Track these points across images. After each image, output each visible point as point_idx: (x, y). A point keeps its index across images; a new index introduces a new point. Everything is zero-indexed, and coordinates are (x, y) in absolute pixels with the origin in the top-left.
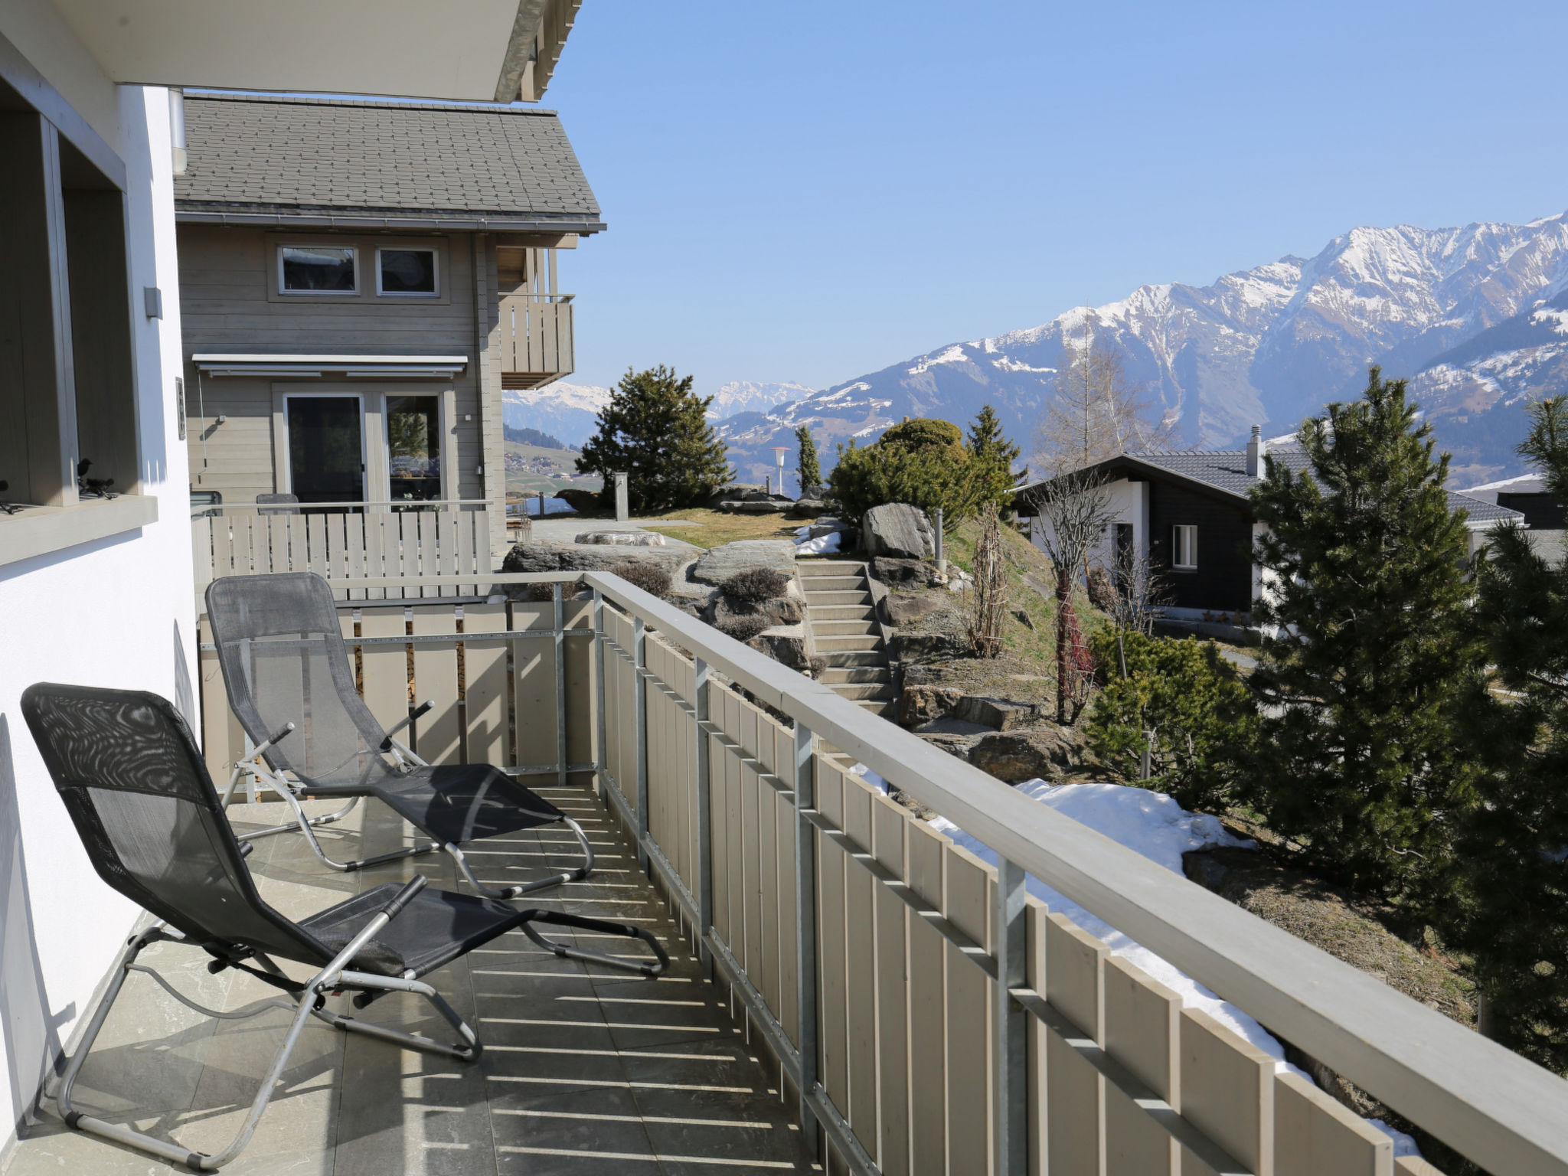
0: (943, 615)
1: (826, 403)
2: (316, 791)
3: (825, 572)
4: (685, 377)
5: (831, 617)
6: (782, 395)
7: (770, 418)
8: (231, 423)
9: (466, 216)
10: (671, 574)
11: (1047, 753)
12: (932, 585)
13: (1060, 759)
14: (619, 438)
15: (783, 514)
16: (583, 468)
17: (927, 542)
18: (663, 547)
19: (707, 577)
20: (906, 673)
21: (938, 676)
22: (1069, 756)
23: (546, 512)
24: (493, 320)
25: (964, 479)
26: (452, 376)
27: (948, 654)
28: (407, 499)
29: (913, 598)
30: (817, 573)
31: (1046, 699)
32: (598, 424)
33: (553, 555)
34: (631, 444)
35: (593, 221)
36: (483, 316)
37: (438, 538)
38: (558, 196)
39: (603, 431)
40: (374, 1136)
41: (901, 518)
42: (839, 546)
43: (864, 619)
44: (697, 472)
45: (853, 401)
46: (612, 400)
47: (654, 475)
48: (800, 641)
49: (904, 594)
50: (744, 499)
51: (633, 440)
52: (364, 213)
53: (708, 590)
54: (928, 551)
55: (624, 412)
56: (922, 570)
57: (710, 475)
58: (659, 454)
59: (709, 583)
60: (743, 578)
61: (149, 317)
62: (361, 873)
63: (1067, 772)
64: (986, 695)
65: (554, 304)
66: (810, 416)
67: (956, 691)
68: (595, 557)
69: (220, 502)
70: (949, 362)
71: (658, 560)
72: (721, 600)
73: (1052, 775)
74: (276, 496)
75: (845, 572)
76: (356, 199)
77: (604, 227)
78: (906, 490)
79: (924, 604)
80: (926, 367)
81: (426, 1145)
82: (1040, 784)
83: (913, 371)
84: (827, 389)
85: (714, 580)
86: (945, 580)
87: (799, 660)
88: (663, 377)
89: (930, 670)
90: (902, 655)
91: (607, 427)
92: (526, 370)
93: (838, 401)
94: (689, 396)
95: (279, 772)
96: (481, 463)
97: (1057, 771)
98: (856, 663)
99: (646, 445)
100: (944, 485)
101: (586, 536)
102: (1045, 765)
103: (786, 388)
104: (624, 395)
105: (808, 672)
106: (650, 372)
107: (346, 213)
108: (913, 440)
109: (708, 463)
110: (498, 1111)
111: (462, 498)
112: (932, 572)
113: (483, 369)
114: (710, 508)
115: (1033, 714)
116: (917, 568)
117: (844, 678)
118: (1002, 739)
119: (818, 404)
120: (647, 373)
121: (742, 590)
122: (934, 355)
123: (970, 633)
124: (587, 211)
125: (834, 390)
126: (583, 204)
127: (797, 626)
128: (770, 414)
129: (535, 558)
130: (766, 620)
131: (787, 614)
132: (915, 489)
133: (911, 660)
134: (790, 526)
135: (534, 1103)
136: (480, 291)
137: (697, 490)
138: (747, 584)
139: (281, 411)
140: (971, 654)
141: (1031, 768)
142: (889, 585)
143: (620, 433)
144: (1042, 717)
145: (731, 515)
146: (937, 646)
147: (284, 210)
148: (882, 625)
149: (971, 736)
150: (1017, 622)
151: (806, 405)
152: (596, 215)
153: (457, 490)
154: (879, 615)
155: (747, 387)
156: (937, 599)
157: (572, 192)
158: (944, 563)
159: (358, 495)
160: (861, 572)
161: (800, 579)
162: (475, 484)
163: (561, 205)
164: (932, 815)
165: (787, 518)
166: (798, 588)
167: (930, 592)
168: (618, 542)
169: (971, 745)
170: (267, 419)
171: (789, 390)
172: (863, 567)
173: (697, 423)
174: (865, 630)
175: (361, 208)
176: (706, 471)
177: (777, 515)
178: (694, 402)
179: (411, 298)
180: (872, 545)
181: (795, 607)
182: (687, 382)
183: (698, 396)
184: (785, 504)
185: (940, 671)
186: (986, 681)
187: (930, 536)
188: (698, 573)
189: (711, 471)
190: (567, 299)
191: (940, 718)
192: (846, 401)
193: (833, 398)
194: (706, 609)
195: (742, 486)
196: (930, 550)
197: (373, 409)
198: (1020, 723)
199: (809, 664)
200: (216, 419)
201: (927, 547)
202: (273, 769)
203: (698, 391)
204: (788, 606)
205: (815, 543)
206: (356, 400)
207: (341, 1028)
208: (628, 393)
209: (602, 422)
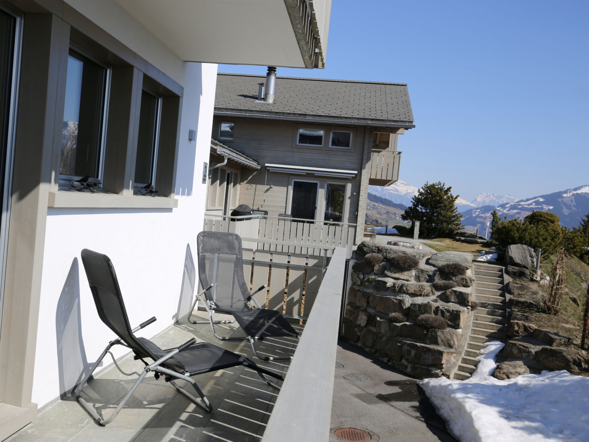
0: (535, 293)
1: (523, 205)
2: (218, 310)
3: (485, 269)
4: (448, 187)
5: (484, 287)
6: (505, 200)
7: (498, 209)
8: (275, 188)
9: (363, 121)
10: (419, 261)
11: (572, 360)
12: (532, 280)
13: (579, 364)
14: (419, 208)
15: (481, 245)
16: (404, 218)
17: (533, 262)
18: (421, 250)
19: (434, 264)
20: (513, 315)
21: (527, 319)
22: (583, 364)
23: (388, 233)
24: (369, 159)
25: (556, 238)
26: (351, 178)
27: (534, 310)
28: (331, 221)
29: (522, 284)
30: (482, 268)
31: (577, 337)
32: (412, 202)
33: (376, 247)
34: (424, 211)
35: (410, 124)
36: (365, 157)
37: (335, 236)
38: (399, 114)
39: (414, 204)
40: (159, 429)
41: (523, 251)
42: (496, 259)
43: (499, 290)
44: (448, 224)
45: (535, 205)
46: (419, 193)
47: (432, 223)
48: (468, 294)
49: (518, 282)
50: (466, 237)
51: (424, 209)
52: (328, 118)
53: (433, 269)
54: (533, 266)
55: (423, 198)
56: (529, 273)
57: (454, 226)
58: (434, 216)
59: (434, 266)
60: (448, 266)
61: (190, 140)
62: (226, 342)
63: (580, 370)
64: (547, 330)
65: (393, 155)
66: (516, 209)
67: (534, 326)
68: (391, 250)
69: (267, 215)
70: (582, 193)
71: (415, 254)
72: (438, 273)
73: (573, 370)
74: (285, 215)
75: (494, 269)
76: (326, 112)
77: (414, 126)
78: (527, 239)
79: (527, 288)
80: (571, 194)
81: (172, 436)
82: (566, 373)
83: (565, 195)
84: (525, 199)
85: (436, 265)
86: (538, 279)
87: (466, 302)
88: (440, 186)
89: (524, 315)
90: (513, 307)
91: (415, 203)
92: (380, 178)
93: (529, 205)
94: (449, 194)
95: (208, 301)
96: (357, 211)
97: (576, 369)
98: (492, 307)
99: (430, 212)
100: (545, 240)
101: (391, 242)
102: (570, 365)
103: (506, 197)
104: (423, 192)
105: (469, 307)
106: (435, 184)
107: (321, 118)
108: (536, 219)
109: (453, 221)
110: (204, 432)
111: (349, 223)
112: (533, 275)
113: (362, 176)
114: (452, 239)
115: (569, 342)
116: (526, 272)
117: (486, 313)
118: (551, 349)
119: (520, 205)
120: (433, 184)
121: (447, 270)
122: (575, 189)
123: (545, 303)
124: (409, 120)
125: (528, 200)
126: (408, 118)
127: (468, 288)
128: (498, 207)
129: (369, 247)
130: (455, 284)
131: (464, 283)
132: (531, 240)
133: (516, 310)
134: (481, 249)
135: (220, 432)
136: (365, 148)
137: (447, 231)
138: (449, 268)
139: (291, 185)
140: (544, 312)
141: (563, 365)
142: (513, 278)
143: (420, 206)
144: (573, 344)
145: (459, 242)
146: (528, 306)
147: (301, 116)
148: (506, 293)
149: (537, 346)
150: (571, 302)
151: (514, 205)
152: (412, 122)
153: (347, 219)
154: (505, 289)
155: (490, 195)
156: (534, 287)
157: (404, 113)
158: (539, 272)
159: (313, 217)
160: (501, 271)
161: (473, 270)
162: (354, 218)
163: (399, 117)
164: (513, 376)
165: (482, 246)
166: (472, 273)
167: (530, 283)
168: (403, 246)
169: (536, 350)
170: (286, 188)
171: (508, 198)
172: (502, 269)
173: (451, 205)
174: (499, 294)
175: (327, 116)
176: (452, 224)
177: (478, 245)
178: (450, 197)
179: (340, 149)
180: (508, 260)
181: (468, 281)
182: (449, 189)
183: (453, 195)
184: (483, 241)
185: (528, 316)
186: (549, 324)
187: (535, 260)
188: (430, 261)
189: (454, 224)
190: (399, 153)
191: (524, 336)
192: (532, 205)
193: (527, 203)
194: (431, 276)
195: (466, 232)
196: (534, 266)
197: (322, 187)
198: (561, 345)
199: (470, 304)
200: (270, 186)
201: (533, 264)
202: (207, 299)
203: (453, 193)
204: (465, 279)
205: (486, 257)
206: (317, 184)
207: (178, 390)
208: (425, 191)
209: (414, 201)
